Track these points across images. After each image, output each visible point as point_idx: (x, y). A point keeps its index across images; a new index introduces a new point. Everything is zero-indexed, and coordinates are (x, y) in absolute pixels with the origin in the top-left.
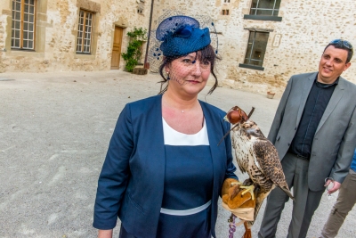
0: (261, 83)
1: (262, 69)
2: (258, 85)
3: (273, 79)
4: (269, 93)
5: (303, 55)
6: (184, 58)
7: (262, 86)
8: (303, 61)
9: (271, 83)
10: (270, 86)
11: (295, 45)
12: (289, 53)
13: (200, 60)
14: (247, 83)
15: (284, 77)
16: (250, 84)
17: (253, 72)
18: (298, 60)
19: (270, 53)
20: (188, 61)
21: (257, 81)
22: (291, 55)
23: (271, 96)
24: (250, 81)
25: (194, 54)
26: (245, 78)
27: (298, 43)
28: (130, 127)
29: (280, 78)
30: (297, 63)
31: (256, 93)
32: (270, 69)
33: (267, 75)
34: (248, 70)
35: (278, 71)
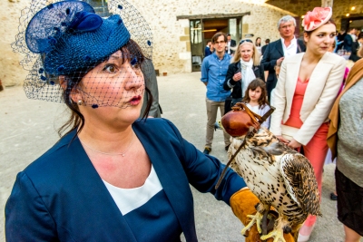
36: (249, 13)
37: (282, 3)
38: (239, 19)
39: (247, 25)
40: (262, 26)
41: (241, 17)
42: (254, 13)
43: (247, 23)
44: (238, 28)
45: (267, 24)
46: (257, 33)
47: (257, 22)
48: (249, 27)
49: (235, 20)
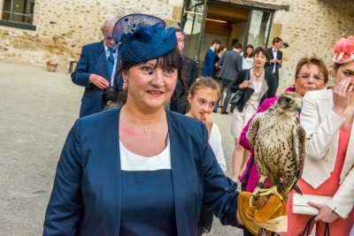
0: (33, 48)
1: (34, 28)
2: (30, 52)
3: (52, 43)
4: (48, 63)
5: (89, 9)
6: (143, 66)
7: (36, 53)
8: (89, 17)
9: (50, 48)
10: (48, 53)
12: (69, 6)
13: (163, 68)
14: (11, 50)
15: (67, 39)
16: (17, 52)
17: (19, 32)
18: (83, 16)
19: (42, 5)
20: (147, 68)
21: (27, 46)
22: (73, 8)
23: (52, 68)
24: (15, 47)
25: (154, 62)
26: (7, 42)
29: (61, 41)
30: (82, 20)
31: (28, 64)
32: (45, 28)
33: (41, 37)
34: (10, 30)
35: (57, 31)
36: (286, 8)
37: (343, 4)
38: (268, 13)
39: (280, 26)
40: (305, 33)
41: (273, 11)
42: (296, 10)
43: (282, 23)
44: (263, 28)
45: (314, 32)
46: (294, 44)
47: (298, 26)
48: (283, 30)
49: (261, 14)
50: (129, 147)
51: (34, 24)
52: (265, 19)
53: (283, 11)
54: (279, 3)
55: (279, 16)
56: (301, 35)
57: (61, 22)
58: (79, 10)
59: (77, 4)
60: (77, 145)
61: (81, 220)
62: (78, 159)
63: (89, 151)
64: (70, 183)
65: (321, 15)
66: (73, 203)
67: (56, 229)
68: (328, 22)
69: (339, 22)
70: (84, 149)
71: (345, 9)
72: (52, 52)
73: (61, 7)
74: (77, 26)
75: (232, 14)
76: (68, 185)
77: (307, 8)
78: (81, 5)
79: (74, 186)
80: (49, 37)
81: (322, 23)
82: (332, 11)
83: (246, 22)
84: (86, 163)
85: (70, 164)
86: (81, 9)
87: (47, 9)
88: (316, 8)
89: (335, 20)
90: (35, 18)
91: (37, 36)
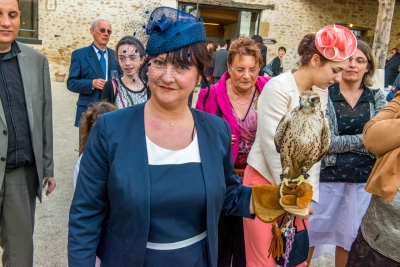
1: (40, 42)
3: (58, 55)
9: (57, 60)
11: (77, 7)
12: (71, 19)
19: (45, 19)
22: (75, 21)
23: (60, 78)
27: (80, 4)
28: (104, 144)
29: (66, 52)
32: (51, 42)
33: (47, 50)
35: (62, 43)
36: (272, 7)
38: (256, 12)
39: (267, 24)
40: (291, 29)
41: (260, 11)
42: (280, 8)
43: (269, 21)
44: (252, 27)
45: (298, 28)
46: (282, 40)
47: (283, 23)
48: (270, 28)
49: (249, 14)
50: (156, 141)
51: (40, 39)
52: (253, 19)
53: (269, 11)
54: (265, 3)
55: (265, 15)
56: (287, 31)
57: (64, 34)
58: (80, 22)
59: (78, 17)
60: (102, 140)
61: (107, 217)
62: (104, 155)
63: (116, 145)
64: (96, 181)
65: (304, 11)
66: (99, 201)
67: (83, 228)
68: (311, 17)
69: (321, 17)
70: (110, 144)
71: (324, 4)
72: (59, 63)
73: (64, 20)
74: (80, 37)
75: (223, 17)
76: (95, 183)
77: (290, 5)
78: (82, 17)
79: (100, 182)
80: (55, 50)
81: (305, 19)
82: (313, 7)
83: (236, 23)
84: (113, 158)
85: (96, 160)
86: (82, 21)
87: (50, 23)
88: (298, 5)
89: (317, 15)
90: (40, 33)
91: (44, 49)
